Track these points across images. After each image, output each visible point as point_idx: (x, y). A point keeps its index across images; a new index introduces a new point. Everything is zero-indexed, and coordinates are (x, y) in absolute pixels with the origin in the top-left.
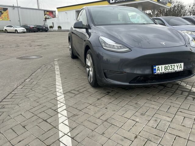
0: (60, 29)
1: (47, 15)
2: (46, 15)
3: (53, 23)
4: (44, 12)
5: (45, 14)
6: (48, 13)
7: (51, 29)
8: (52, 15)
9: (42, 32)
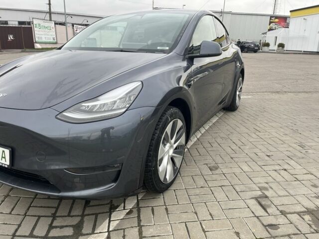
0: (281, 48)
1: (274, 24)
2: (272, 24)
3: (276, 37)
4: (271, 19)
5: (270, 23)
6: (277, 20)
7: (266, 49)
8: (283, 24)
9: (247, 52)
